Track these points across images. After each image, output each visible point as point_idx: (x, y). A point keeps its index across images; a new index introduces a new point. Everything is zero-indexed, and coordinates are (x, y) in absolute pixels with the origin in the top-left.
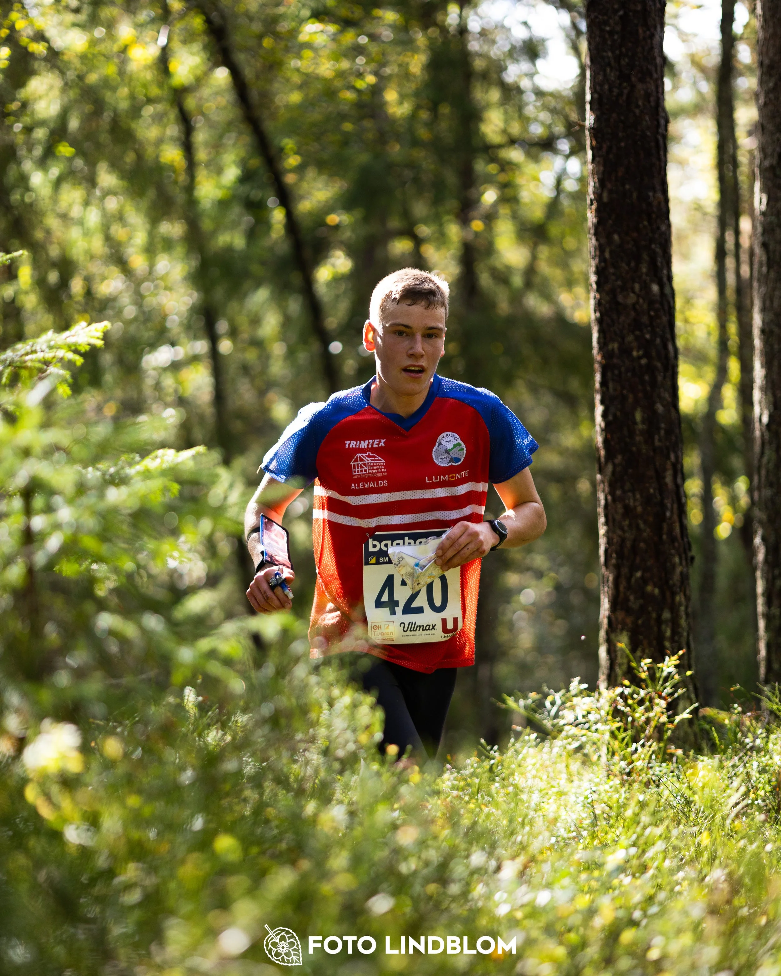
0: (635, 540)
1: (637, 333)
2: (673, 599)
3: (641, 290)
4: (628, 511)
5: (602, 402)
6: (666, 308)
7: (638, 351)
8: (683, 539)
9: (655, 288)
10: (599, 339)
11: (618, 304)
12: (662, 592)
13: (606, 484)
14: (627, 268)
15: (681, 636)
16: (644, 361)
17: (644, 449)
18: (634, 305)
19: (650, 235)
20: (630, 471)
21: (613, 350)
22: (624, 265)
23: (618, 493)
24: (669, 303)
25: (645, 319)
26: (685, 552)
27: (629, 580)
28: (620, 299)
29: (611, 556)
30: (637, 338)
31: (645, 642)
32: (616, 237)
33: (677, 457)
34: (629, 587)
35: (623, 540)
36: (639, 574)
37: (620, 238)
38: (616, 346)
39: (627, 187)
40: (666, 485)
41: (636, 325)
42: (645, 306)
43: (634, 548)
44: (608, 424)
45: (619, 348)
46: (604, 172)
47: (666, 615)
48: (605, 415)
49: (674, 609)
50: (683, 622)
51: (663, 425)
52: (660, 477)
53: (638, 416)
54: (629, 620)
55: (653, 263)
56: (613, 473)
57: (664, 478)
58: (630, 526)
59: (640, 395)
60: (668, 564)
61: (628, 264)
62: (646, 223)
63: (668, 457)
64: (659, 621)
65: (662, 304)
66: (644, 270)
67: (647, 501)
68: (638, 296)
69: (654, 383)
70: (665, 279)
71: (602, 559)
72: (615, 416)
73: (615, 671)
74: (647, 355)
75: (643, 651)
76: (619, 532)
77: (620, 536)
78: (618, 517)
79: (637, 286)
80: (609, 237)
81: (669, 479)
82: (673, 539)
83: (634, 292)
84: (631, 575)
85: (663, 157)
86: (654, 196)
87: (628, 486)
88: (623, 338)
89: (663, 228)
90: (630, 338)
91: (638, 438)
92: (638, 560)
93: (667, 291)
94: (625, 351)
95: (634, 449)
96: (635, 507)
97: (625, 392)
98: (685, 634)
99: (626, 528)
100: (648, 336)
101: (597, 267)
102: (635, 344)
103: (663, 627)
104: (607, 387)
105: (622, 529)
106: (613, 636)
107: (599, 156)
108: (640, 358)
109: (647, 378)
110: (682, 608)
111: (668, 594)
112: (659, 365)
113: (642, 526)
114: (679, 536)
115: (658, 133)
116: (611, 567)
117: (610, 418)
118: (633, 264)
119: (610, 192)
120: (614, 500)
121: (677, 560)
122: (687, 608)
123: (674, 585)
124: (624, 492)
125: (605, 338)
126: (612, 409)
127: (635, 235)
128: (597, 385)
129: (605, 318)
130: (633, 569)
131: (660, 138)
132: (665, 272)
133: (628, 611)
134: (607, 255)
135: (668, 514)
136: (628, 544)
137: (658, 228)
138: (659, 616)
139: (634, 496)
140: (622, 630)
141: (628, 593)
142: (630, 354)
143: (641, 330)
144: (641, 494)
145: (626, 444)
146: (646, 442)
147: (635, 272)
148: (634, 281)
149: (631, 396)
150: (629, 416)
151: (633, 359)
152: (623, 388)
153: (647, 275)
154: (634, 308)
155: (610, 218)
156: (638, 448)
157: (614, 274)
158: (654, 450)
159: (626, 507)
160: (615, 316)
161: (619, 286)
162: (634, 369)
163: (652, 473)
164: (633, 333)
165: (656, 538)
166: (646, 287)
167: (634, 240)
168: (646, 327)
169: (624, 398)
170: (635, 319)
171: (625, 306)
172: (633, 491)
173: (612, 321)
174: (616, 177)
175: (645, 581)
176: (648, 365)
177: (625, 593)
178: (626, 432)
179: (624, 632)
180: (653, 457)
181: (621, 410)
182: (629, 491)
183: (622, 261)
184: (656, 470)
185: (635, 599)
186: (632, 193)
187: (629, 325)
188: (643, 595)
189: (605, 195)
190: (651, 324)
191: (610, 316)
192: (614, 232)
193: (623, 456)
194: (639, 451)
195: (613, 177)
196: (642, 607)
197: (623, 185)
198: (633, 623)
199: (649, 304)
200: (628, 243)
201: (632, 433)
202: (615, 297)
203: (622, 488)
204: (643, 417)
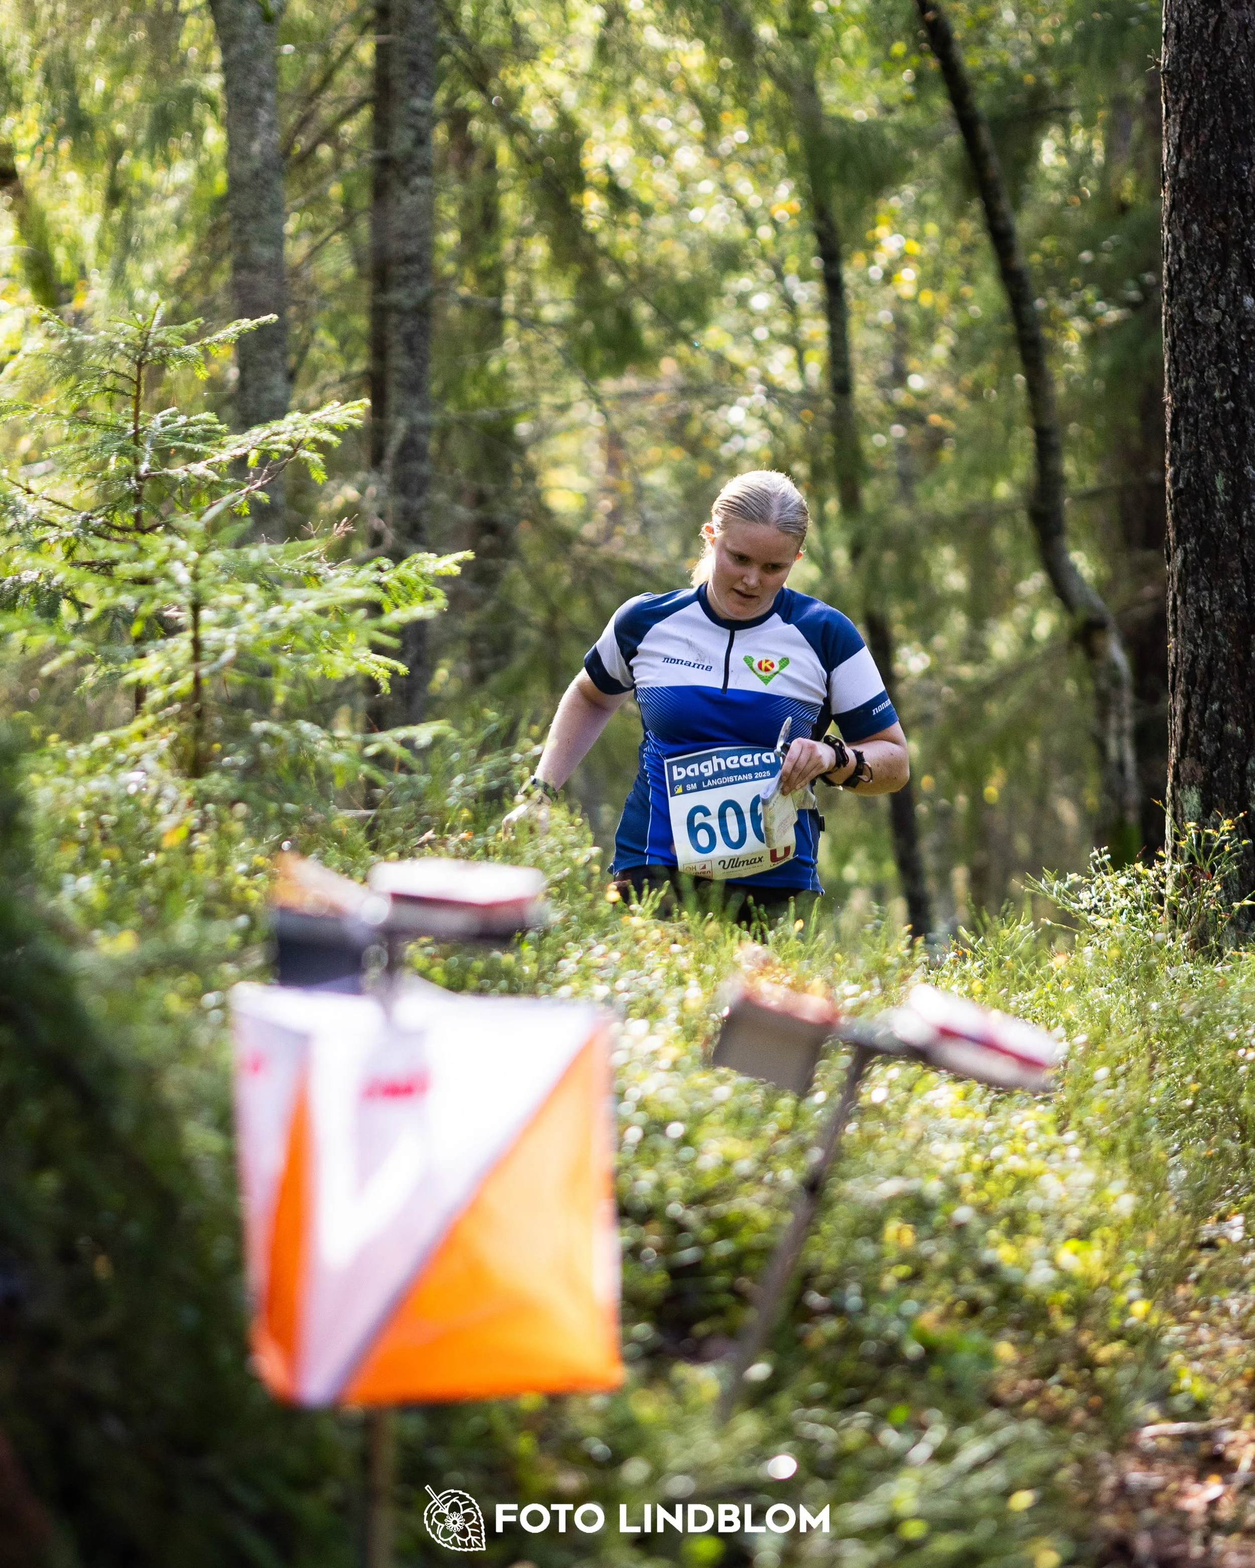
0: (1211, 659)
1: (1222, 365)
3: (1228, 305)
4: (1202, 617)
7: (1222, 392)
10: (1169, 370)
11: (1196, 323)
12: (1248, 733)
13: (1176, 579)
14: (1209, 272)
16: (1229, 405)
17: (1227, 529)
18: (1217, 325)
20: (1207, 560)
21: (1187, 388)
22: (1205, 267)
23: (1189, 591)
25: (1233, 346)
28: (1198, 315)
30: (1221, 372)
31: (1221, 802)
32: (1195, 227)
34: (1202, 725)
35: (1195, 658)
36: (1215, 706)
37: (1200, 229)
38: (1191, 382)
39: (1212, 157)
41: (1221, 353)
42: (1233, 327)
43: (1210, 670)
44: (1178, 493)
45: (1195, 387)
46: (1181, 136)
48: (1174, 482)
53: (1220, 483)
54: (1200, 772)
56: (1185, 562)
58: (1204, 637)
59: (1224, 453)
61: (1211, 267)
64: (1242, 773)
66: (1233, 276)
67: (1230, 603)
68: (1224, 313)
72: (1188, 483)
74: (1234, 397)
75: (1218, 814)
76: (1190, 647)
78: (1188, 626)
79: (1222, 299)
80: (1186, 227)
83: (1218, 308)
84: (1205, 709)
87: (1202, 583)
88: (1202, 373)
91: (1218, 515)
92: (1215, 685)
94: (1204, 391)
95: (1213, 530)
96: (1212, 612)
97: (1202, 448)
99: (1199, 641)
100: (1236, 370)
102: (1217, 381)
103: (1248, 782)
104: (1178, 440)
105: (1193, 640)
106: (1179, 794)
108: (1225, 400)
109: (1233, 429)
113: (1220, 638)
117: (1181, 485)
118: (1217, 267)
119: (1189, 163)
120: (1184, 602)
124: (1198, 590)
125: (1176, 371)
126: (1183, 473)
127: (1221, 225)
128: (1167, 438)
129: (1177, 343)
130: (1206, 699)
133: (1200, 758)
134: (1181, 253)
136: (1202, 663)
139: (1211, 595)
140: (1191, 784)
141: (1200, 733)
142: (1210, 395)
143: (1226, 362)
144: (1221, 594)
145: (1202, 522)
146: (1230, 520)
147: (1220, 278)
148: (1218, 292)
149: (1210, 455)
150: (1206, 482)
151: (1215, 403)
152: (1199, 443)
153: (1237, 283)
154: (1219, 331)
155: (1188, 201)
156: (1218, 529)
157: (1191, 281)
158: (1241, 532)
159: (1200, 611)
160: (1191, 341)
161: (1198, 298)
162: (1216, 416)
163: (1235, 564)
164: (1216, 365)
165: (1241, 657)
166: (1235, 300)
167: (1219, 233)
168: (1234, 356)
169: (1199, 458)
170: (1218, 346)
171: (1205, 327)
172: (1210, 589)
173: (1187, 347)
174: (1197, 141)
175: (1224, 716)
176: (1235, 411)
177: (1196, 733)
178: (1202, 506)
179: (1194, 789)
180: (1240, 542)
181: (1196, 475)
182: (1205, 589)
183: (1203, 262)
184: (1243, 561)
185: (1209, 741)
186: (1218, 166)
187: (1210, 353)
188: (1221, 736)
189: (1181, 167)
190: (1241, 352)
191: (1183, 340)
192: (1194, 220)
193: (1198, 539)
194: (1220, 532)
195: (1193, 143)
196: (1219, 753)
197: (1206, 153)
198: (1205, 775)
199: (1239, 325)
200: (1211, 237)
201: (1210, 507)
202: (1192, 313)
203: (1195, 583)
204: (1226, 484)
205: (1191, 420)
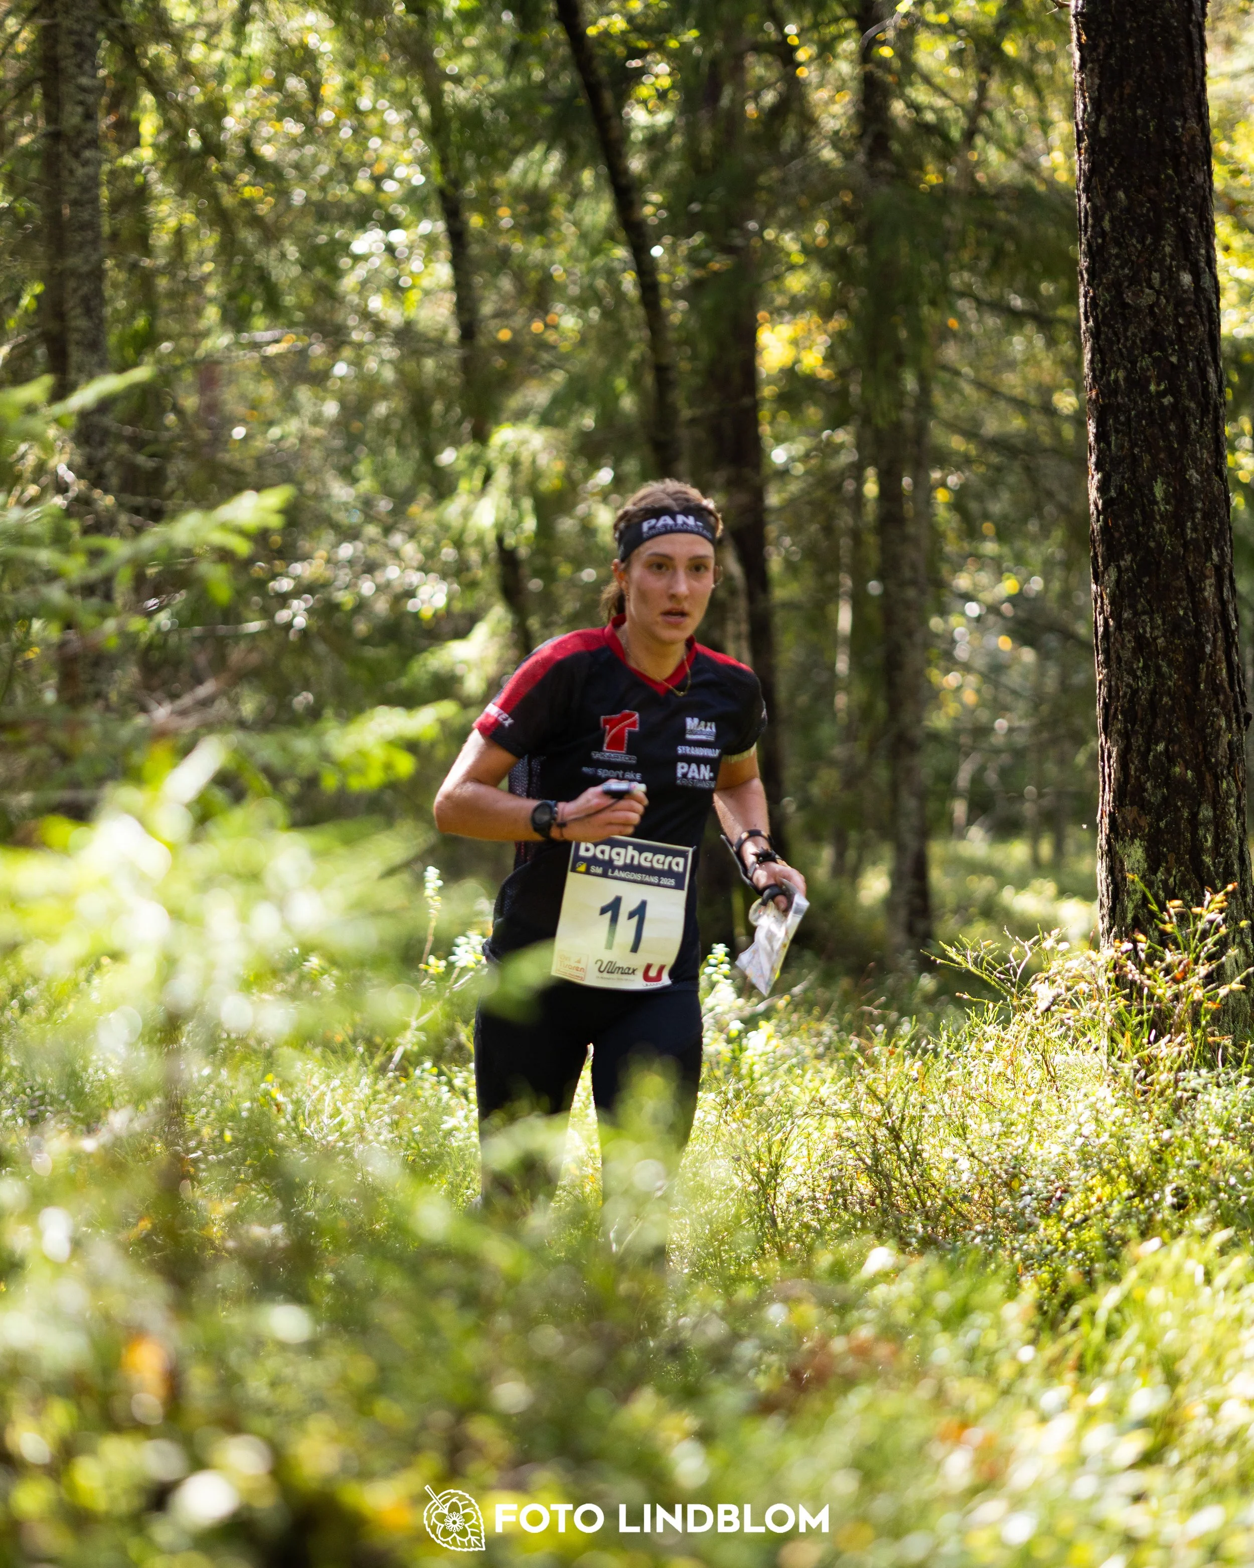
0: (1153, 693)
1: (1157, 354)
2: (1217, 787)
3: (1162, 283)
4: (1142, 645)
5: (1099, 467)
6: (1204, 311)
7: (1158, 385)
8: (1232, 689)
9: (1186, 279)
10: (1092, 361)
11: (1125, 305)
12: (1200, 777)
13: (1106, 601)
14: (1139, 246)
15: (1229, 844)
16: (1167, 400)
17: (1168, 543)
18: (1151, 307)
19: (1178, 191)
20: (1146, 580)
21: (1116, 381)
22: (1134, 241)
23: (1125, 615)
24: (1210, 302)
25: (1169, 331)
26: (1237, 711)
27: (1144, 756)
28: (1128, 298)
29: (1115, 716)
30: (1156, 361)
31: (1171, 857)
32: (1121, 195)
33: (1222, 556)
34: (1144, 768)
35: (1135, 692)
36: (1161, 747)
37: (1127, 196)
38: (1121, 374)
39: (1139, 112)
40: (1205, 600)
41: (1156, 340)
42: (1170, 309)
43: (1153, 704)
44: (1109, 503)
45: (1126, 379)
46: (1100, 86)
47: (1206, 812)
48: (1102, 488)
49: (1217, 803)
50: (1233, 823)
51: (1200, 505)
52: (1194, 588)
53: (1159, 491)
54: (1144, 822)
55: (1182, 235)
56: (1118, 582)
57: (1202, 590)
58: (1146, 668)
59: (1162, 455)
60: (1209, 731)
61: (1142, 241)
62: (1170, 172)
63: (1208, 556)
64: (1194, 822)
65: (1197, 306)
66: (1168, 249)
67: (1175, 628)
68: (1158, 293)
69: (1184, 435)
70: (1203, 264)
71: (1100, 721)
72: (1120, 490)
73: (1122, 902)
74: (1173, 390)
75: (1168, 871)
76: (1129, 680)
77: (1129, 686)
78: (1126, 655)
79: (1156, 275)
80: (1109, 195)
81: (1209, 593)
82: (1216, 690)
83: (1151, 287)
84: (1149, 750)
85: (1198, 61)
86: (1183, 127)
87: (1142, 604)
88: (1134, 363)
89: (1199, 178)
90: (1146, 362)
91: (1158, 527)
92: (1159, 722)
93: (1206, 282)
94: (1137, 384)
95: (1152, 544)
96: (1155, 639)
97: (1136, 451)
98: (1237, 842)
99: (1139, 673)
100: (1174, 359)
101: (1089, 245)
102: (1152, 373)
103: (1201, 832)
104: (1109, 444)
105: (1132, 672)
106: (1118, 847)
107: (1092, 62)
108: (1161, 394)
109: (1172, 427)
110: (1232, 801)
111: (1208, 777)
112: (1193, 405)
113: (1165, 669)
114: (1226, 685)
115: (1190, 21)
116: (1115, 736)
117: (1113, 494)
118: (1149, 241)
119: (1111, 120)
120: (1118, 627)
121: (1223, 723)
122: (1239, 799)
123: (1218, 763)
124: (1136, 614)
125: (1103, 362)
126: (1116, 479)
127: (1153, 191)
128: (1091, 438)
129: (1104, 329)
130: (1150, 739)
131: (1194, 31)
132: (1203, 251)
133: (1144, 806)
134: (1106, 224)
135: (1208, 649)
136: (1144, 698)
137: (1192, 180)
138: (1194, 815)
139: (1152, 619)
140: (1133, 837)
141: (1143, 778)
142: (1146, 388)
143: (1163, 349)
144: (1163, 618)
145: (1138, 534)
146: (1171, 533)
147: (1153, 252)
148: (1151, 268)
149: (1147, 458)
150: (1143, 490)
151: (1150, 397)
152: (1133, 445)
153: (1172, 258)
154: (1152, 313)
155: (1111, 164)
156: (1158, 544)
157: (1117, 256)
158: (1185, 546)
159: (1140, 639)
160: (1119, 326)
161: (1126, 276)
162: (1152, 412)
163: (1181, 583)
164: (1150, 353)
165: (1188, 689)
166: (1170, 278)
167: (1150, 200)
168: (1172, 344)
169: (1135, 461)
170: (1152, 332)
171: (1137, 310)
172: (1151, 613)
173: (1116, 334)
174: (1121, 96)
175: (1171, 759)
176: (1174, 406)
177: (1138, 778)
178: (1138, 517)
179: (1137, 842)
180: (1184, 558)
181: (1130, 481)
182: (1144, 613)
183: (1132, 234)
184: (1188, 579)
185: (1154, 787)
186: (1147, 122)
187: (1142, 340)
188: (1168, 781)
189: (1103, 125)
190: (1179, 339)
191: (1111, 327)
192: (1119, 187)
193: (1135, 555)
194: (1160, 547)
195: (1116, 96)
196: (1165, 799)
197: (1133, 109)
198: (1150, 826)
199: (1176, 306)
200: (1141, 205)
201: (1148, 518)
202: (1120, 294)
203: (1132, 607)
204: (1166, 492)
205: (1122, 418)
